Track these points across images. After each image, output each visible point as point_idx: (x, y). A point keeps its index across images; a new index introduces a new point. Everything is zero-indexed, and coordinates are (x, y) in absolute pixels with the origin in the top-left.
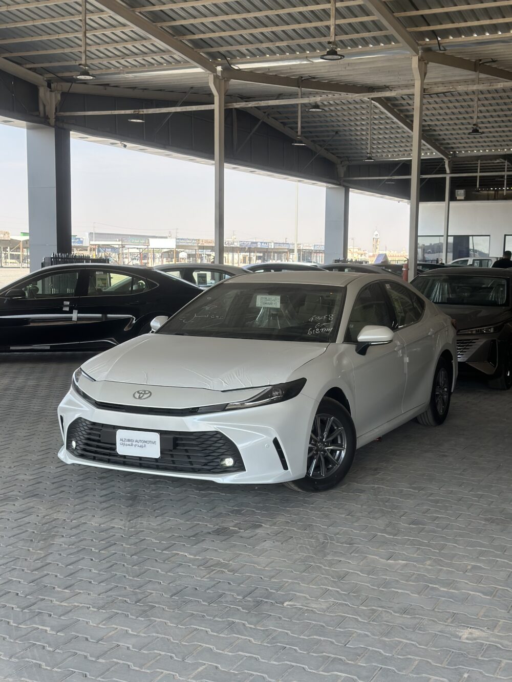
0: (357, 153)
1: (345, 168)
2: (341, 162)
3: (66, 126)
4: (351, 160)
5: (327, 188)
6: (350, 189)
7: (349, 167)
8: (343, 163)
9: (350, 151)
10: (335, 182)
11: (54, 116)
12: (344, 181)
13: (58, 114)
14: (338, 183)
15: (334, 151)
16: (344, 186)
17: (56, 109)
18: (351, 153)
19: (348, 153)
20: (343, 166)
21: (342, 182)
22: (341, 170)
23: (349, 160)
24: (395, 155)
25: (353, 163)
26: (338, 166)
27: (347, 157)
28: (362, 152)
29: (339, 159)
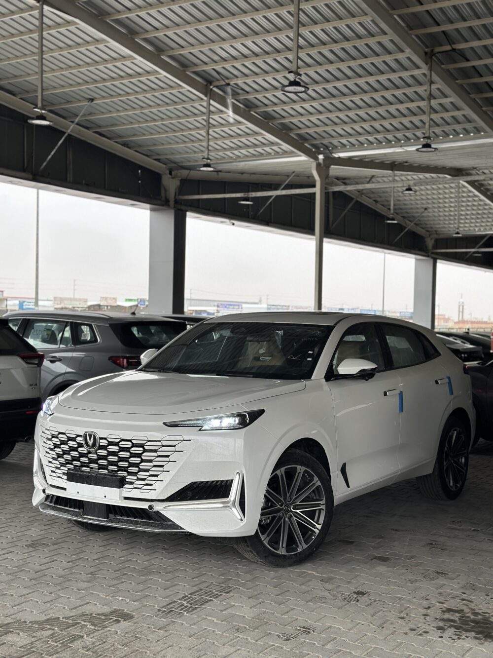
0: (444, 227)
1: (433, 242)
3: (183, 208)
4: (440, 234)
5: (416, 259)
6: (438, 261)
7: (437, 240)
8: (431, 236)
9: (438, 226)
10: (424, 253)
11: (173, 200)
12: (432, 253)
13: (177, 197)
14: (426, 254)
15: (424, 226)
16: (432, 258)
17: (176, 193)
18: (439, 228)
19: (436, 228)
20: (431, 239)
21: (430, 254)
22: (430, 243)
23: (437, 234)
24: (482, 230)
25: (441, 236)
26: (426, 239)
27: (436, 231)
28: (450, 227)
29: (428, 233)
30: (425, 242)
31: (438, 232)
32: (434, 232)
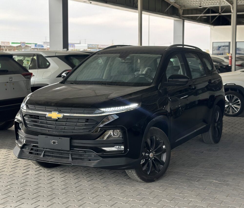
0: (188, 4)
1: (182, 11)
2: (181, 8)
4: (186, 7)
5: (175, 20)
6: (185, 21)
7: (184, 10)
9: (185, 3)
10: (178, 17)
12: (182, 17)
14: (179, 18)
15: (178, 3)
16: (182, 19)
18: (186, 4)
19: (184, 4)
20: (182, 10)
21: (181, 17)
22: (181, 12)
23: (184, 7)
24: (207, 5)
25: (187, 8)
26: (179, 10)
27: (184, 6)
28: (191, 4)
29: (180, 7)
30: (179, 11)
31: (185, 6)
32: (183, 6)
